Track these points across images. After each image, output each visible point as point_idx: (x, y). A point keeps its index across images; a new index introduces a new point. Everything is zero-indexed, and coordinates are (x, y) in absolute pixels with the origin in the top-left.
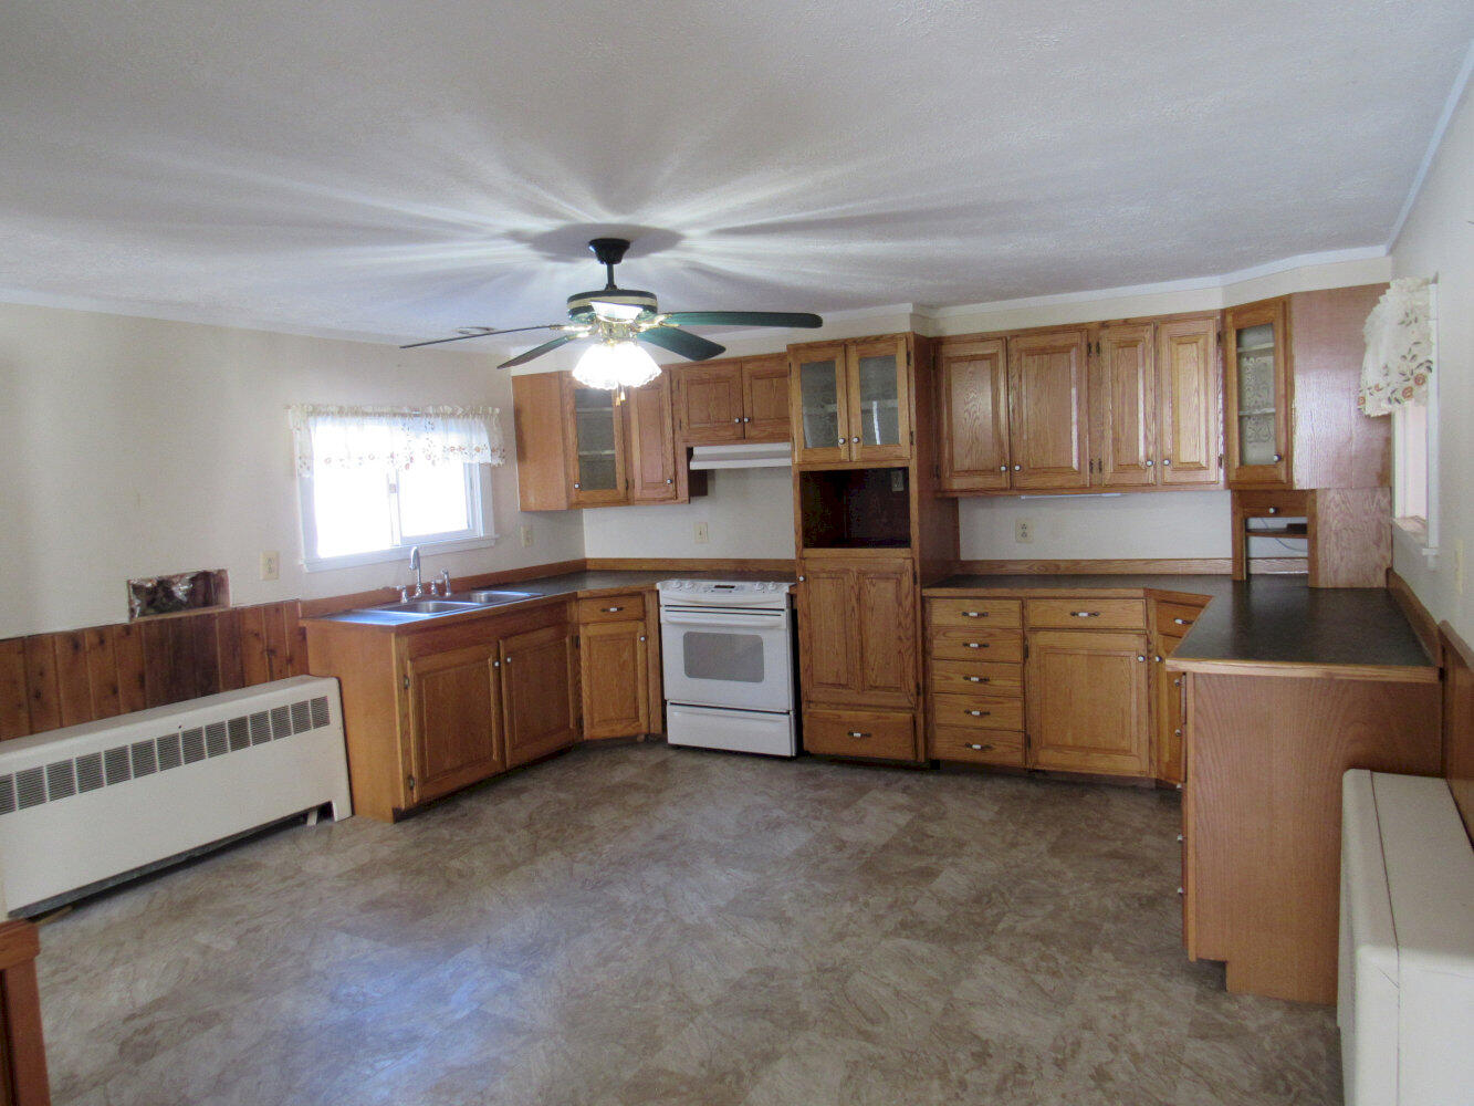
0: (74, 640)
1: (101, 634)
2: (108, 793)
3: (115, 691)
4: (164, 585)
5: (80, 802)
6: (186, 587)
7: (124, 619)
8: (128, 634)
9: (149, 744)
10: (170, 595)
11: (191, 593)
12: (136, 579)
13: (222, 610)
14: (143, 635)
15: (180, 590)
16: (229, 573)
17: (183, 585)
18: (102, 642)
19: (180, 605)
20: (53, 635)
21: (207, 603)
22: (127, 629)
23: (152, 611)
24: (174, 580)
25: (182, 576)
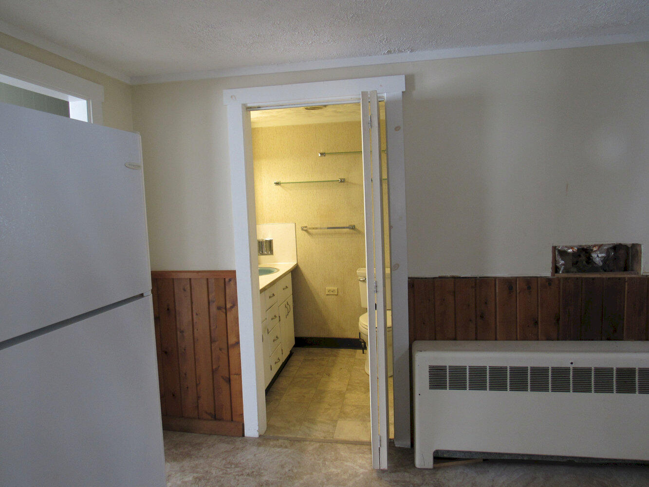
0: (510, 284)
1: (529, 282)
2: (509, 396)
3: (537, 322)
4: (585, 252)
5: (487, 396)
6: (603, 255)
7: (547, 273)
8: (550, 284)
9: (546, 370)
10: (589, 260)
11: (605, 260)
12: (561, 245)
13: (633, 276)
14: (561, 287)
15: (598, 257)
16: (642, 248)
17: (600, 253)
18: (529, 288)
19: (595, 269)
20: (495, 278)
21: (626, 269)
22: (549, 281)
23: (575, 270)
24: (595, 249)
25: (600, 246)
